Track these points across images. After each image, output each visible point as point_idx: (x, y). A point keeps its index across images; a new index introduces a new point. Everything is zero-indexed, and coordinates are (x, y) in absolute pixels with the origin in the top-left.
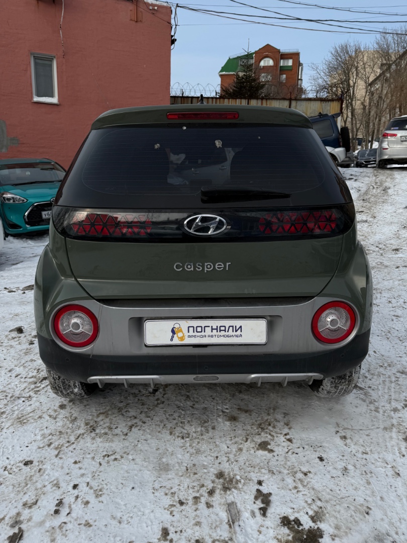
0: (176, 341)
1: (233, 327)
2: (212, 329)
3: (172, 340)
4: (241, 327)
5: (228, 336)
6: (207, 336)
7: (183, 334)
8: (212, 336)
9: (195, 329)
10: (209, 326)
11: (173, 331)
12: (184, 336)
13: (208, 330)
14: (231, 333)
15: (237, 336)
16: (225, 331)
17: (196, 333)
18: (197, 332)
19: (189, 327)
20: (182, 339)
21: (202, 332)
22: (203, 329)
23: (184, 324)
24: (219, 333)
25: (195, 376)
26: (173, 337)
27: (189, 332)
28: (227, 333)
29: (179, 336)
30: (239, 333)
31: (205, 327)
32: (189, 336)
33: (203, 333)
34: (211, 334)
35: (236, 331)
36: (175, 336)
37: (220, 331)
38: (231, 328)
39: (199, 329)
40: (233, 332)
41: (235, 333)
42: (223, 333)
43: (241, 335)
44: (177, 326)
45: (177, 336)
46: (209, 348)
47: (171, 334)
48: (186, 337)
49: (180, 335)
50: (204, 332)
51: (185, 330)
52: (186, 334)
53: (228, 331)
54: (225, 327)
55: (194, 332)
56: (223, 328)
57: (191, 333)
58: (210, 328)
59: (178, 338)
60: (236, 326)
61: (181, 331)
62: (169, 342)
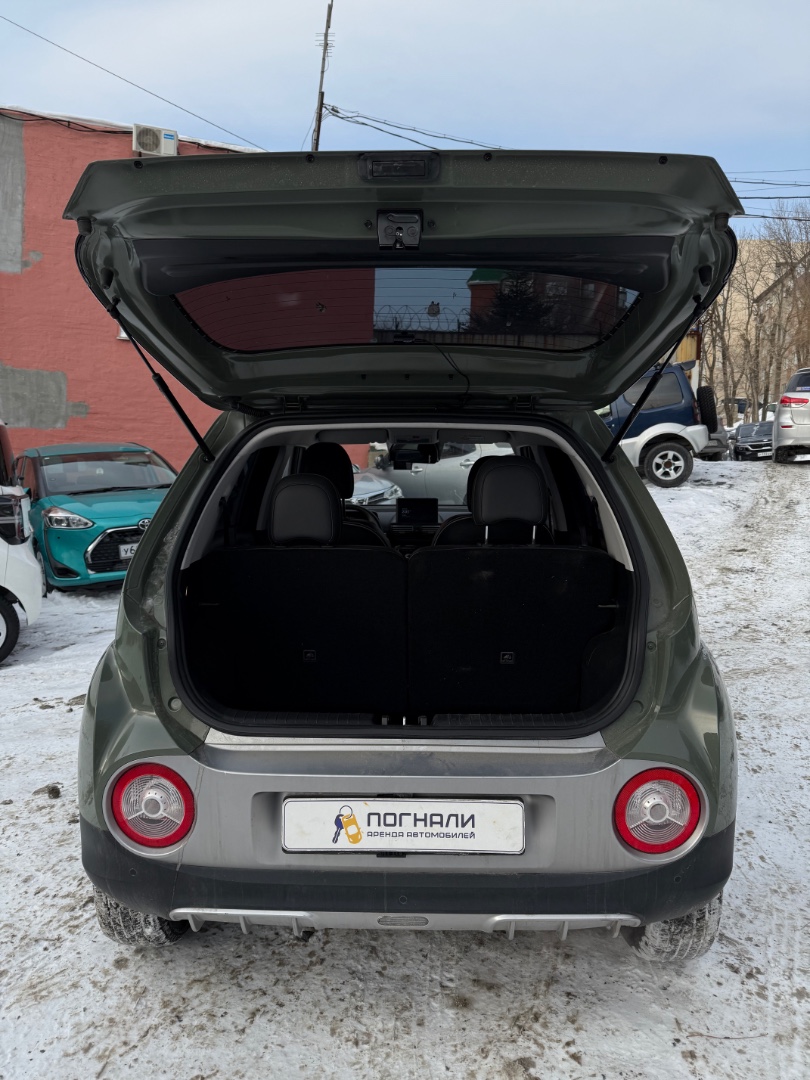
0: (343, 843)
1: (456, 816)
2: (416, 820)
3: (335, 840)
4: (472, 817)
5: (447, 836)
6: (405, 835)
7: (359, 829)
8: (415, 835)
9: (382, 819)
10: (409, 814)
11: (339, 823)
12: (359, 833)
13: (408, 821)
14: (452, 829)
15: (464, 836)
16: (441, 823)
17: (383, 828)
18: (386, 825)
19: (370, 815)
20: (355, 838)
21: (395, 825)
22: (399, 819)
23: (360, 808)
24: (429, 829)
25: (380, 916)
26: (337, 834)
27: (369, 825)
28: (444, 830)
29: (351, 833)
30: (468, 828)
31: (401, 815)
32: (370, 834)
33: (397, 829)
34: (414, 830)
35: (464, 825)
36: (343, 831)
37: (432, 823)
38: (453, 819)
39: (390, 820)
40: (457, 826)
41: (460, 830)
42: (436, 829)
43: (473, 834)
44: (346, 812)
45: (347, 833)
46: (408, 858)
47: (335, 828)
48: (364, 835)
49: (352, 830)
50: (400, 825)
51: (362, 820)
52: (365, 829)
53: (447, 825)
54: (441, 816)
55: (379, 825)
56: (436, 819)
57: (374, 827)
58: (412, 818)
59: (349, 836)
60: (463, 816)
61: (354, 822)
62: (331, 846)
